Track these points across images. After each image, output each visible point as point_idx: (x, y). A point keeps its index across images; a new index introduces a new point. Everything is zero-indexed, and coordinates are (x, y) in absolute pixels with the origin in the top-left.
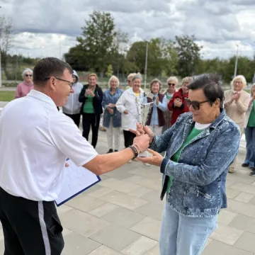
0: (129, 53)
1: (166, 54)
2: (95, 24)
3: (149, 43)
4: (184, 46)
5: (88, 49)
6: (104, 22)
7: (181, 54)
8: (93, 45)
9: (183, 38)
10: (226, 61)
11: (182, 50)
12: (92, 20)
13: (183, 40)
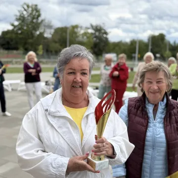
0: (53, 35)
2: (25, 13)
5: (20, 32)
6: (32, 11)
8: (23, 29)
12: (23, 9)
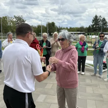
1: (10, 23)
3: (2, 18)
4: (18, 20)
7: (17, 23)
9: (18, 17)
10: (36, 27)
11: (17, 22)
13: (17, 18)
